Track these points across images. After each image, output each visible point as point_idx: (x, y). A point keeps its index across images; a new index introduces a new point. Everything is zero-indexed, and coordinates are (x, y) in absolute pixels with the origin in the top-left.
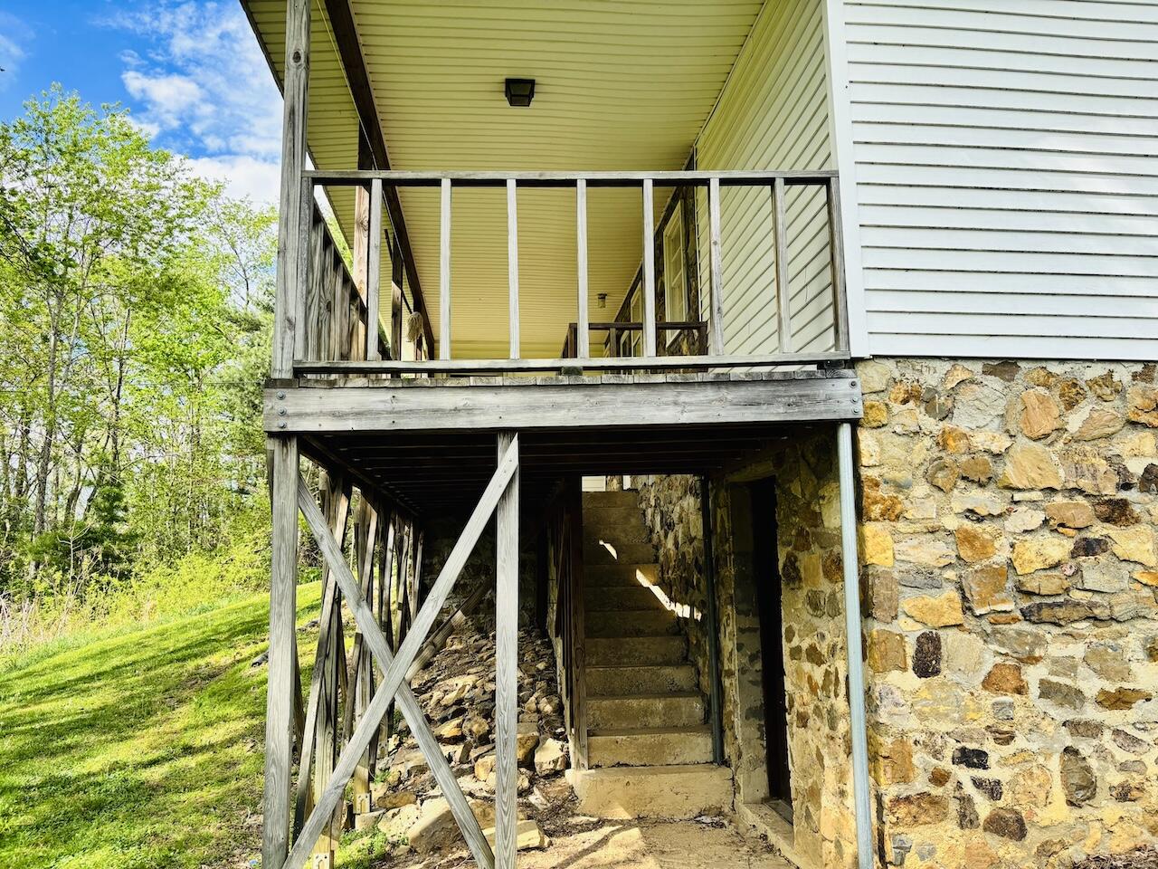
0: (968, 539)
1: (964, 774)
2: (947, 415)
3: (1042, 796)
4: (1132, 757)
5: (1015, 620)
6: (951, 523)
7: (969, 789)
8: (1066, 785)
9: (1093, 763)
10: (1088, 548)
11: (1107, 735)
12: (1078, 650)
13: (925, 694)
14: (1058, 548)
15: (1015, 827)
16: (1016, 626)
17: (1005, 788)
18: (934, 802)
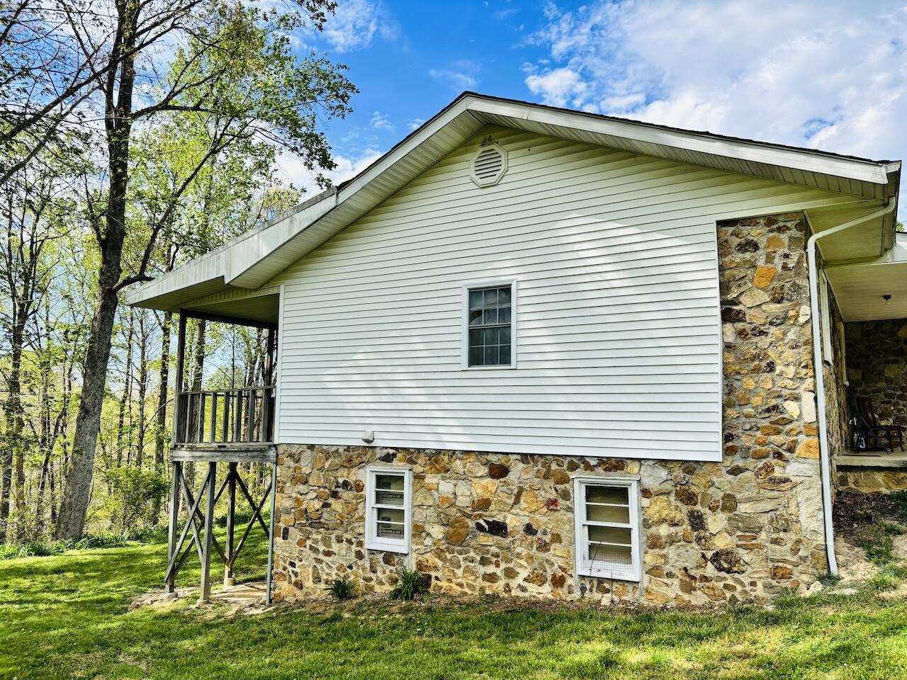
0: (297, 500)
1: (290, 569)
2: (298, 461)
3: (307, 578)
4: (329, 572)
5: (306, 526)
6: (294, 495)
7: (291, 573)
8: (313, 576)
9: (320, 571)
10: (326, 505)
11: (324, 564)
12: (319, 537)
13: (284, 544)
14: (318, 504)
15: (300, 586)
16: (306, 528)
17: (299, 574)
18: (284, 575)
